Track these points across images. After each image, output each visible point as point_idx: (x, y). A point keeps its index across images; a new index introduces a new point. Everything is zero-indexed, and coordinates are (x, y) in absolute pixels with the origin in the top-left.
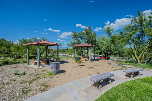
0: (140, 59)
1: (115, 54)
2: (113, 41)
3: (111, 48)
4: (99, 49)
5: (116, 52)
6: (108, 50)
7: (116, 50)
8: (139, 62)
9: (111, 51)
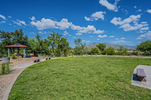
0: (54, 54)
1: (43, 53)
2: (41, 44)
3: (39, 49)
4: (31, 49)
5: (43, 51)
6: (38, 50)
7: (44, 50)
8: (54, 55)
9: (40, 50)
